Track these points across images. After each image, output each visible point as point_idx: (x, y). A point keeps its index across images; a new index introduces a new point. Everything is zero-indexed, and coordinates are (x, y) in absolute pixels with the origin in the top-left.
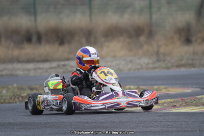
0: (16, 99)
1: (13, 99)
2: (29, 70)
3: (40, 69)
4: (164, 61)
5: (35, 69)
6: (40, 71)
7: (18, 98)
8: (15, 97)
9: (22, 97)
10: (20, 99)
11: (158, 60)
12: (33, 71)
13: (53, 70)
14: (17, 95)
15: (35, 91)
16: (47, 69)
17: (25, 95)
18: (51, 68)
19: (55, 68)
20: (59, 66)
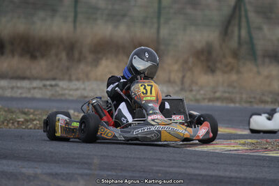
0: (10, 125)
1: (5, 124)
3: (18, 88)
4: (191, 91)
5: (12, 88)
6: (20, 91)
7: (13, 123)
8: (8, 121)
9: (19, 122)
10: (16, 124)
11: (182, 89)
12: (10, 90)
13: (36, 91)
14: (10, 120)
15: (31, 116)
16: (29, 89)
17: (22, 120)
18: (34, 88)
19: (40, 88)
20: (45, 86)
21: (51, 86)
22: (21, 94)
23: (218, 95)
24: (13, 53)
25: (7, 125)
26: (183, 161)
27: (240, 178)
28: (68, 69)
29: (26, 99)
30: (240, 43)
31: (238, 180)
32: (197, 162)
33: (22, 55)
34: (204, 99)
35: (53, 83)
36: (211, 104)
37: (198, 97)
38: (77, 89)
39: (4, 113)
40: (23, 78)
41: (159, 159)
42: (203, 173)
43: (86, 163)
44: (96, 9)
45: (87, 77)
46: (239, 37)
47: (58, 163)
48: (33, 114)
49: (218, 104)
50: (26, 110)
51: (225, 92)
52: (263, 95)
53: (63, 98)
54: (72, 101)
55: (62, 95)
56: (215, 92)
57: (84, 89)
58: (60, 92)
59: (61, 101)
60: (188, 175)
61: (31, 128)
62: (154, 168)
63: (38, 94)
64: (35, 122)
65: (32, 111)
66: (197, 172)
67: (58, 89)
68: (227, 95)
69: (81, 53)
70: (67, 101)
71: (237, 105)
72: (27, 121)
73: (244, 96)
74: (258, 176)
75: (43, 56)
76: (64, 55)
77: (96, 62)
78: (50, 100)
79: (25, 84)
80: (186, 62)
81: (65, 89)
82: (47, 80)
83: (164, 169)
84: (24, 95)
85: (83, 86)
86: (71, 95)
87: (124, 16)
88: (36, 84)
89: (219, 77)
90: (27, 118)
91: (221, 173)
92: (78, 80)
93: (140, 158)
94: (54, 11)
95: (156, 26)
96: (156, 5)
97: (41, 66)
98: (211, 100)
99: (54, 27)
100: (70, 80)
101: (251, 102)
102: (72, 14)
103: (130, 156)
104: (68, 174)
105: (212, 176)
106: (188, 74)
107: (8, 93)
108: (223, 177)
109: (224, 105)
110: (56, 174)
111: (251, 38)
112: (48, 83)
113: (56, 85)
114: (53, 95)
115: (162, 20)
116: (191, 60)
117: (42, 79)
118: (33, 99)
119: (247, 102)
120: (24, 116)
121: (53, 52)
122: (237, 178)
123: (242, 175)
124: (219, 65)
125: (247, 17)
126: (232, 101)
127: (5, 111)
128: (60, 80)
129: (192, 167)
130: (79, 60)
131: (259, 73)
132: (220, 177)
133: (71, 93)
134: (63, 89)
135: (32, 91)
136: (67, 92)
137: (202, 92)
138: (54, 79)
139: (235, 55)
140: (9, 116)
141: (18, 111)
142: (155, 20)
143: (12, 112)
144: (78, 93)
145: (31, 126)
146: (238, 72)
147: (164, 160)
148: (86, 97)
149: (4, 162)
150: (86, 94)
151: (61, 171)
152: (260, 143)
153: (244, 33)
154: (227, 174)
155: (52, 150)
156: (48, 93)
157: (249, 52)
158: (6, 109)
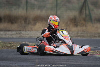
0: (5, 48)
1: (3, 48)
2: (2, 35)
3: (7, 34)
5: (5, 34)
6: (8, 35)
7: (6, 47)
9: (8, 47)
10: (7, 47)
12: (4, 35)
13: (14, 35)
14: (5, 46)
15: (12, 44)
16: (11, 35)
17: (9, 46)
18: (13, 34)
19: (15, 34)
20: (17, 33)
21: (19, 33)
22: (8, 36)
23: (79, 35)
24: (5, 21)
25: (4, 48)
26: (68, 59)
27: (88, 65)
28: (25, 27)
29: (10, 38)
30: (86, 16)
31: (88, 66)
32: (73, 60)
33: (8, 22)
34: (74, 36)
35: (20, 32)
36: (76, 38)
37: (72, 36)
38: (28, 34)
39: (3, 44)
40: (9, 31)
41: (59, 59)
42: (75, 63)
43: (33, 61)
44: (34, 5)
45: (32, 30)
46: (86, 13)
47: (23, 61)
48: (13, 43)
49: (79, 38)
50: (11, 42)
51: (81, 33)
52: (95, 34)
53: (23, 37)
54: (27, 38)
55: (23, 36)
56: (78, 34)
57: (31, 34)
58: (23, 35)
59: (22, 38)
60: (70, 64)
61: (12, 49)
62: (58, 62)
63: (14, 36)
64: (14, 47)
65: (13, 42)
66: (73, 63)
67: (21, 34)
68: (82, 35)
69: (29, 21)
70: (25, 38)
71: (86, 38)
72: (11, 46)
73: (88, 35)
74: (95, 64)
75: (16, 22)
76: (23, 22)
77: (35, 24)
78: (19, 38)
79: (10, 33)
80: (67, 23)
81: (24, 34)
82: (18, 31)
83: (61, 62)
84: (9, 37)
85: (30, 33)
86: (26, 36)
87: (44, 7)
88: (13, 33)
89: (79, 28)
90: (11, 45)
91: (81, 64)
92: (28, 31)
93: (52, 59)
94: (19, 6)
95: (56, 10)
96: (55, 3)
97: (15, 26)
98: (76, 36)
99: (19, 12)
100: (26, 31)
101: (91, 37)
102: (26, 7)
103: (49, 58)
104: (27, 65)
105: (78, 65)
106: (68, 28)
107: (4, 36)
108: (82, 65)
109: (81, 38)
110: (23, 66)
111: (90, 14)
112: (18, 32)
113: (21, 33)
114: (20, 36)
115: (58, 8)
116: (69, 22)
117: (16, 31)
118: (13, 38)
119: (89, 37)
120: (10, 44)
121: (19, 21)
122: (87, 65)
123: (89, 64)
124: (79, 24)
125: (88, 6)
126: (84, 36)
127: (3, 43)
128: (22, 31)
129: (71, 62)
130: (29, 24)
131: (93, 26)
132: (81, 65)
133: (26, 35)
134: (23, 34)
135: (12, 35)
136: (25, 35)
137: (73, 34)
138: (20, 31)
139: (85, 20)
140: (5, 45)
141: (7, 43)
142: (55, 8)
143: (6, 43)
144: (29, 36)
145: (12, 48)
146: (86, 26)
147: (61, 59)
148: (32, 37)
149: (4, 62)
150: (31, 36)
151: (24, 64)
152: (95, 52)
153: (87, 12)
154: (84, 64)
155: (21, 57)
156: (18, 36)
157: (89, 19)
158: (3, 42)
